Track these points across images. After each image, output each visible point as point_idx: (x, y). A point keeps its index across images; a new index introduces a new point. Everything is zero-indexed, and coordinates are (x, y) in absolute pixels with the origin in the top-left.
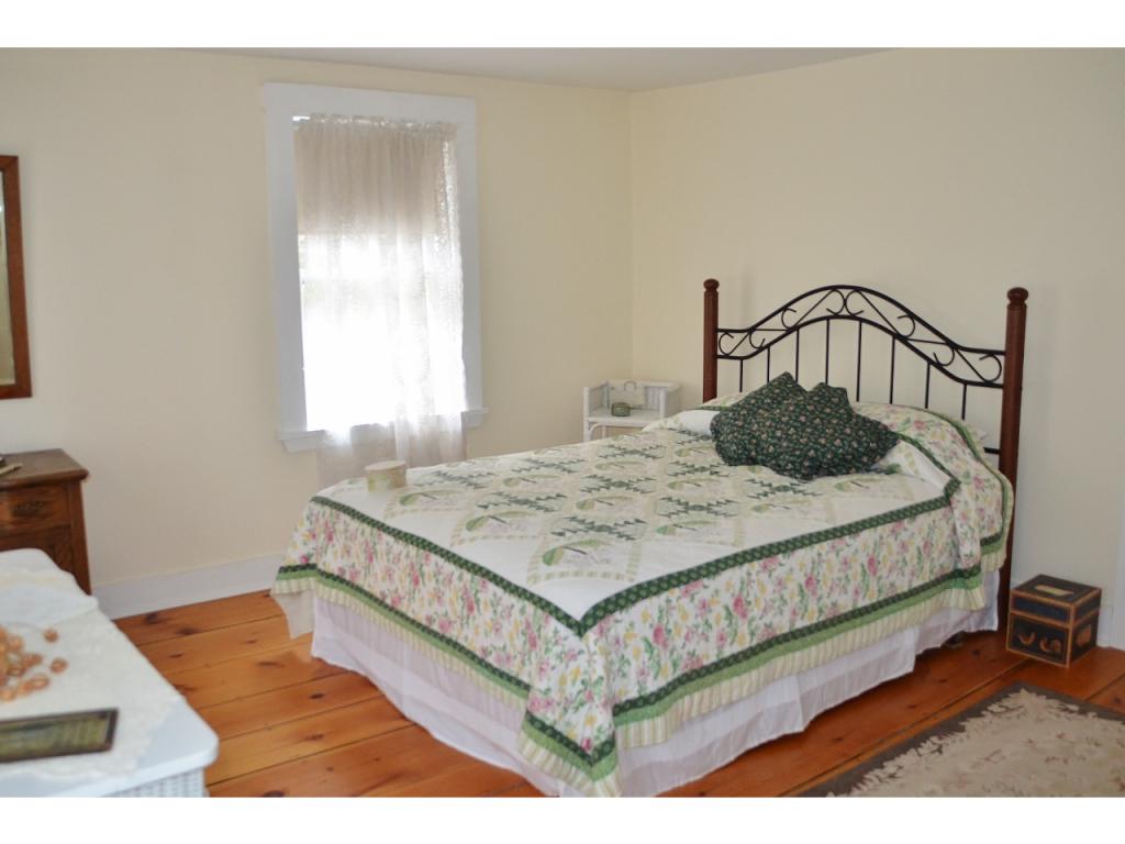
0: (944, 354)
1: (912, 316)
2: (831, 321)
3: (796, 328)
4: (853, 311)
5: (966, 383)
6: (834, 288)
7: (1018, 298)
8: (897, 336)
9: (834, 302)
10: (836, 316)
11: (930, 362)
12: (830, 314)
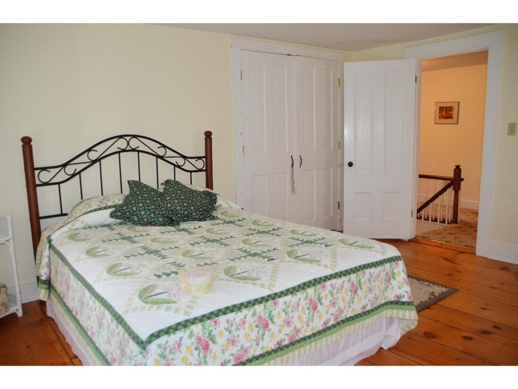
0: (180, 161)
1: (164, 146)
2: (121, 154)
3: (98, 160)
4: (134, 147)
5: (191, 172)
6: (121, 137)
7: (208, 135)
8: (158, 156)
9: (122, 144)
10: (124, 151)
11: (175, 166)
12: (120, 150)
